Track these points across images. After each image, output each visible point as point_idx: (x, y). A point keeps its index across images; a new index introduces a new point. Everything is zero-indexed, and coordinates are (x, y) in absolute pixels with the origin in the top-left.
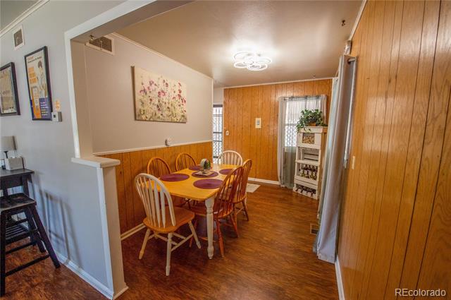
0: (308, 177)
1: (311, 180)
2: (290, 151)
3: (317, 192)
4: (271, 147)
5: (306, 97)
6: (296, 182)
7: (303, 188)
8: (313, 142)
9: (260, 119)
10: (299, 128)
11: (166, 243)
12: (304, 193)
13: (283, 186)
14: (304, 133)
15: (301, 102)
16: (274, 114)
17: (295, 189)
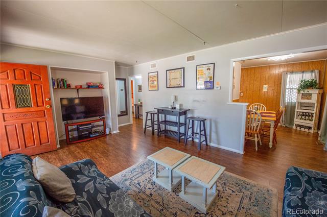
0: (305, 120)
1: (308, 122)
2: (290, 105)
3: (312, 128)
4: (275, 102)
5: (303, 72)
6: (295, 123)
7: (301, 126)
8: (310, 99)
9: (267, 86)
10: (299, 90)
11: (255, 141)
12: (302, 129)
13: (284, 126)
14: (302, 94)
15: (299, 75)
16: (278, 83)
17: (294, 127)
